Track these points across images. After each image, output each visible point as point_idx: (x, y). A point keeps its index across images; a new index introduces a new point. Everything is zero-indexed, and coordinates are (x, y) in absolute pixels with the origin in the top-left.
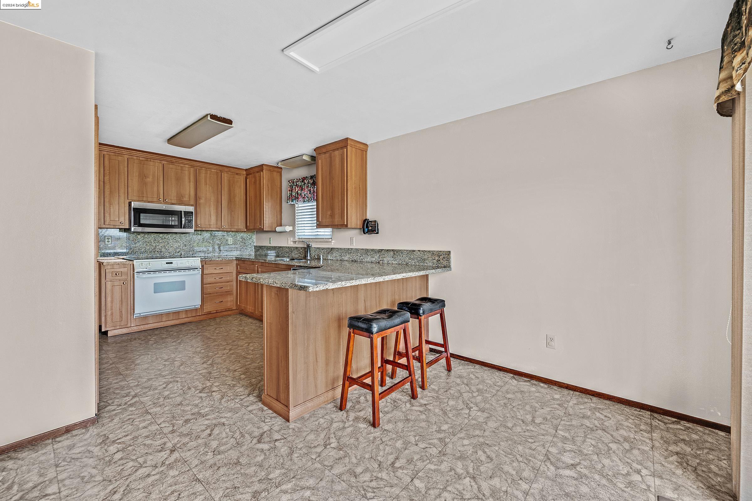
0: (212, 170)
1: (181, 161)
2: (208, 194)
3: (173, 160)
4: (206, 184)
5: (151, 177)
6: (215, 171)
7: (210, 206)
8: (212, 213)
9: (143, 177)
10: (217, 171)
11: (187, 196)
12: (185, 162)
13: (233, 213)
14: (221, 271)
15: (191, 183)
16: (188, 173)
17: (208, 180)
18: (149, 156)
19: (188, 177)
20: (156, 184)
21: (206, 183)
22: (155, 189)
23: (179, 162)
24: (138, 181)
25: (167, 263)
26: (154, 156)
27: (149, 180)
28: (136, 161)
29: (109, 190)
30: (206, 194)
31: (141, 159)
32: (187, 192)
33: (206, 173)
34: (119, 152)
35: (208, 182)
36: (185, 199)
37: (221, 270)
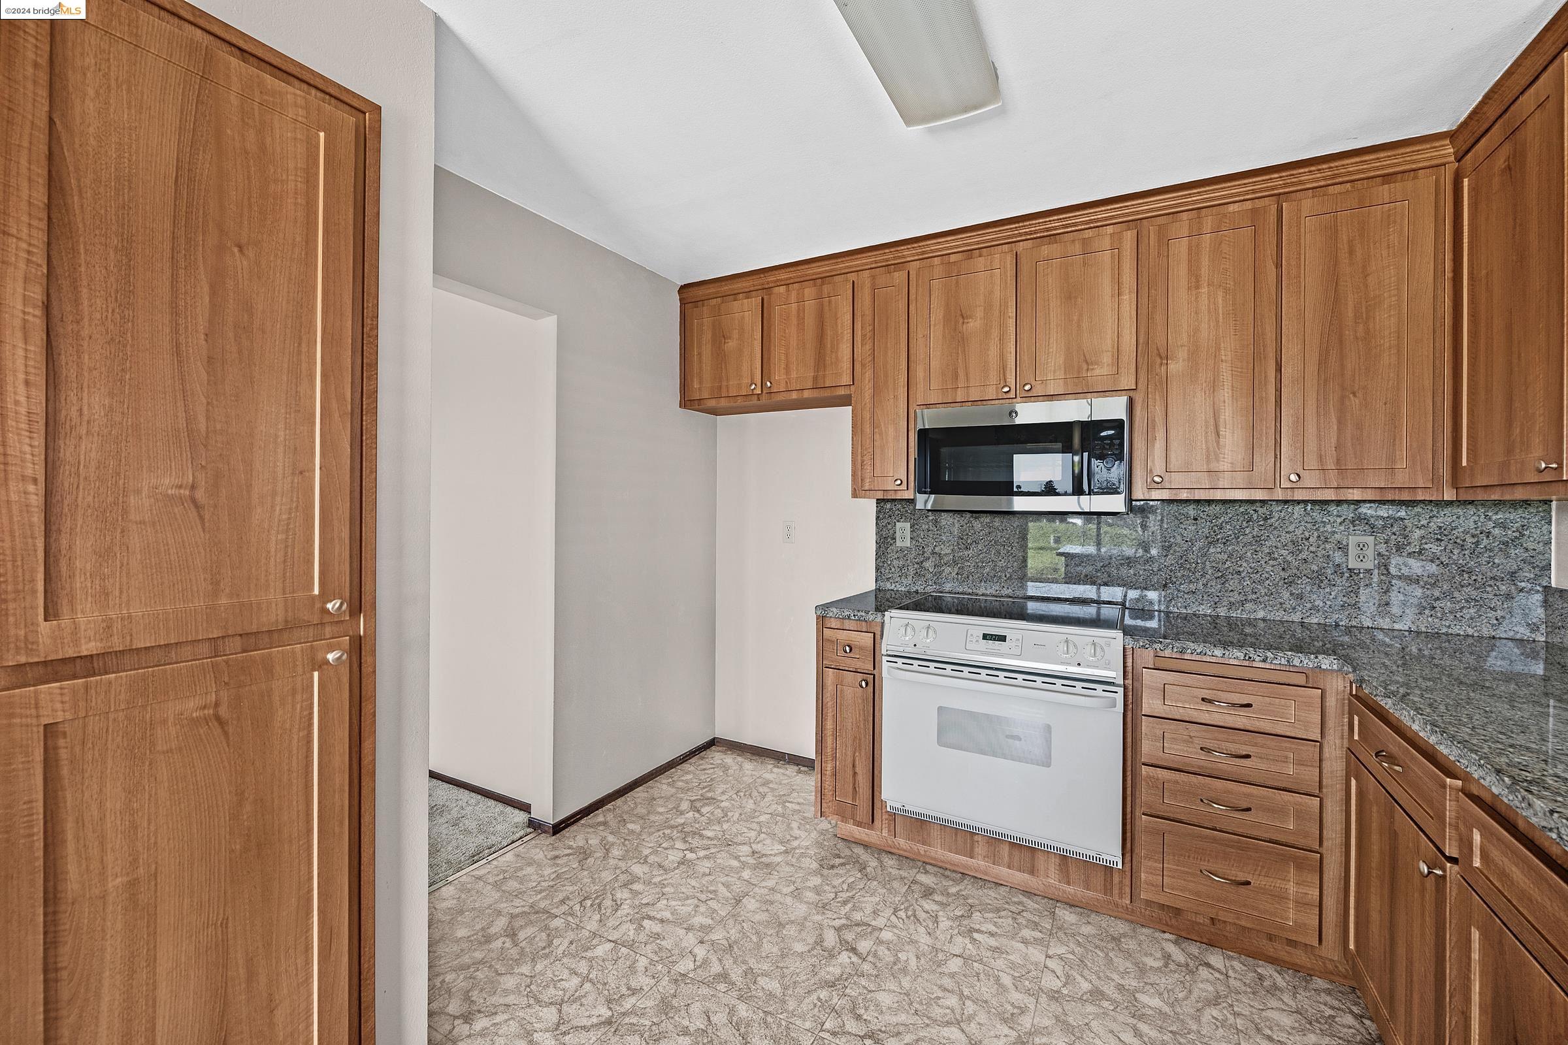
0: (1231, 208)
1: (1083, 217)
2: (1204, 326)
3: (1054, 222)
4: (1195, 283)
5: (979, 313)
6: (1248, 205)
7: (1214, 386)
8: (1227, 414)
9: (956, 317)
10: (1259, 204)
11: (1107, 358)
12: (1101, 213)
13: (1354, 402)
14: (1239, 719)
15: (1126, 297)
16: (1112, 256)
17: (1205, 262)
18: (974, 239)
19: (1113, 278)
20: (995, 333)
21: (1198, 281)
22: (993, 352)
23: (1075, 225)
24: (944, 336)
25: (985, 637)
26: (991, 235)
27: (974, 325)
28: (938, 271)
29: (871, 384)
30: (1197, 330)
31: (953, 258)
32: (1109, 342)
33: (1195, 233)
34: (895, 258)
35: (1204, 272)
36: (1097, 372)
37: (1243, 712)
